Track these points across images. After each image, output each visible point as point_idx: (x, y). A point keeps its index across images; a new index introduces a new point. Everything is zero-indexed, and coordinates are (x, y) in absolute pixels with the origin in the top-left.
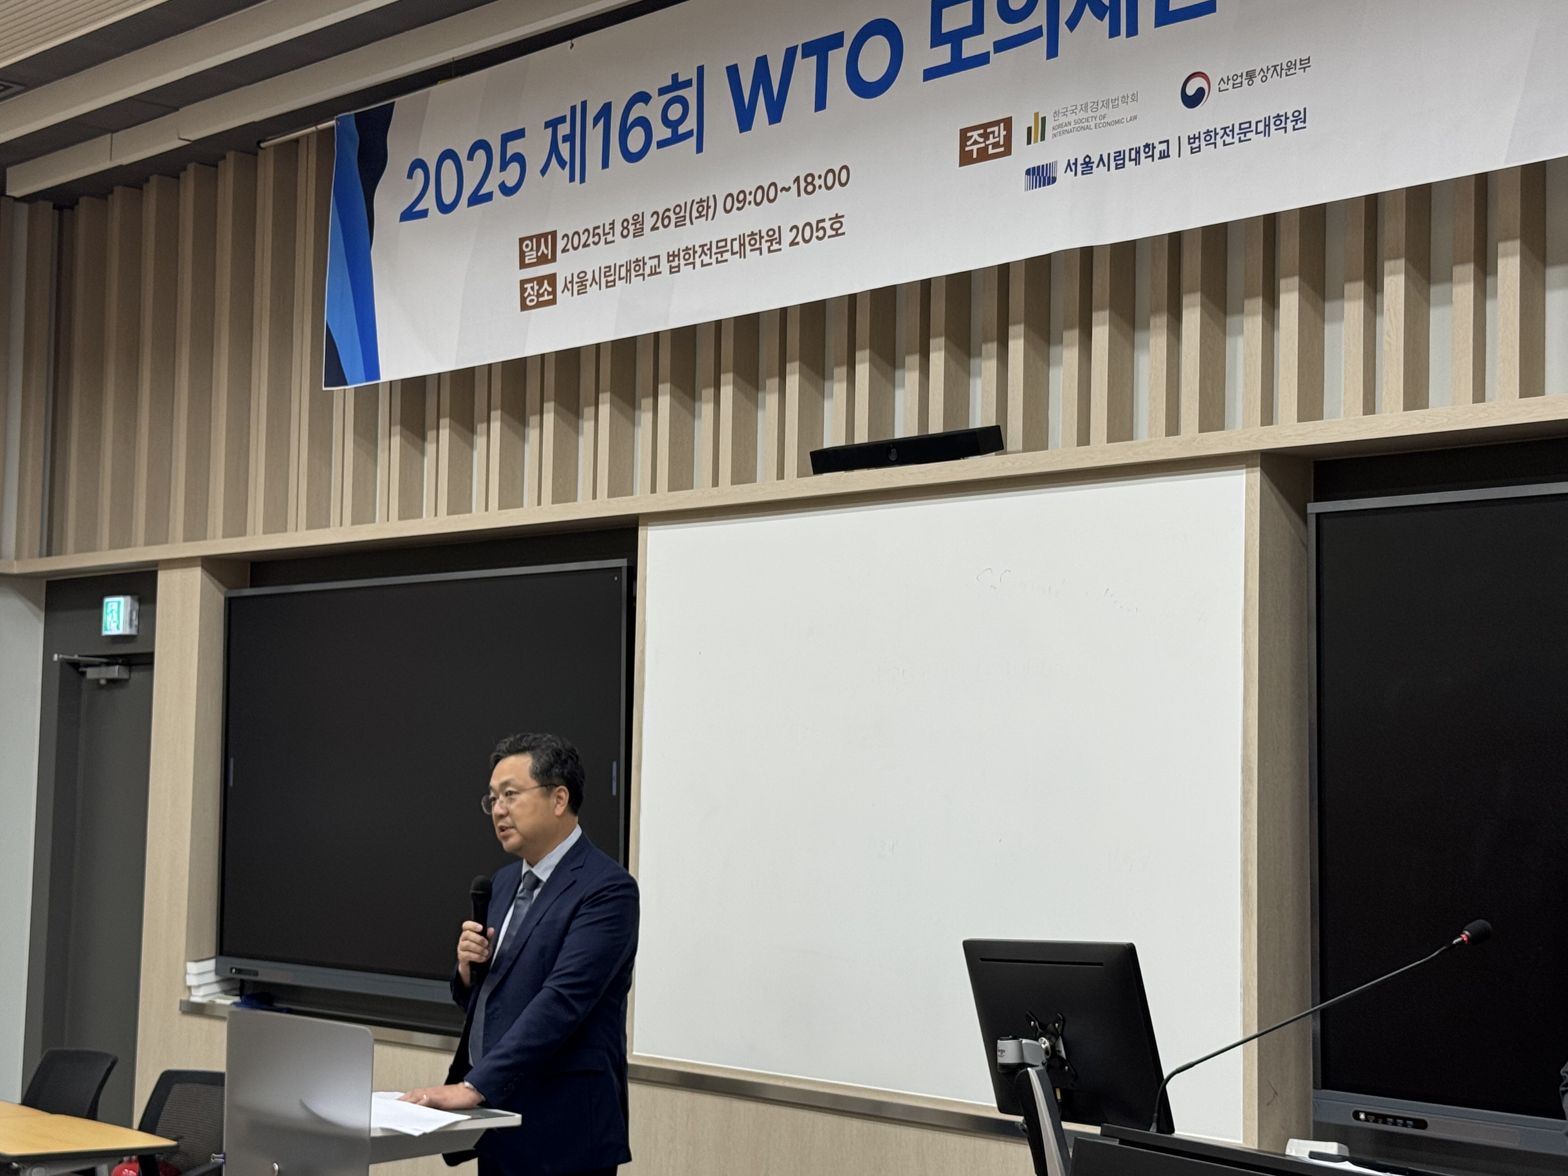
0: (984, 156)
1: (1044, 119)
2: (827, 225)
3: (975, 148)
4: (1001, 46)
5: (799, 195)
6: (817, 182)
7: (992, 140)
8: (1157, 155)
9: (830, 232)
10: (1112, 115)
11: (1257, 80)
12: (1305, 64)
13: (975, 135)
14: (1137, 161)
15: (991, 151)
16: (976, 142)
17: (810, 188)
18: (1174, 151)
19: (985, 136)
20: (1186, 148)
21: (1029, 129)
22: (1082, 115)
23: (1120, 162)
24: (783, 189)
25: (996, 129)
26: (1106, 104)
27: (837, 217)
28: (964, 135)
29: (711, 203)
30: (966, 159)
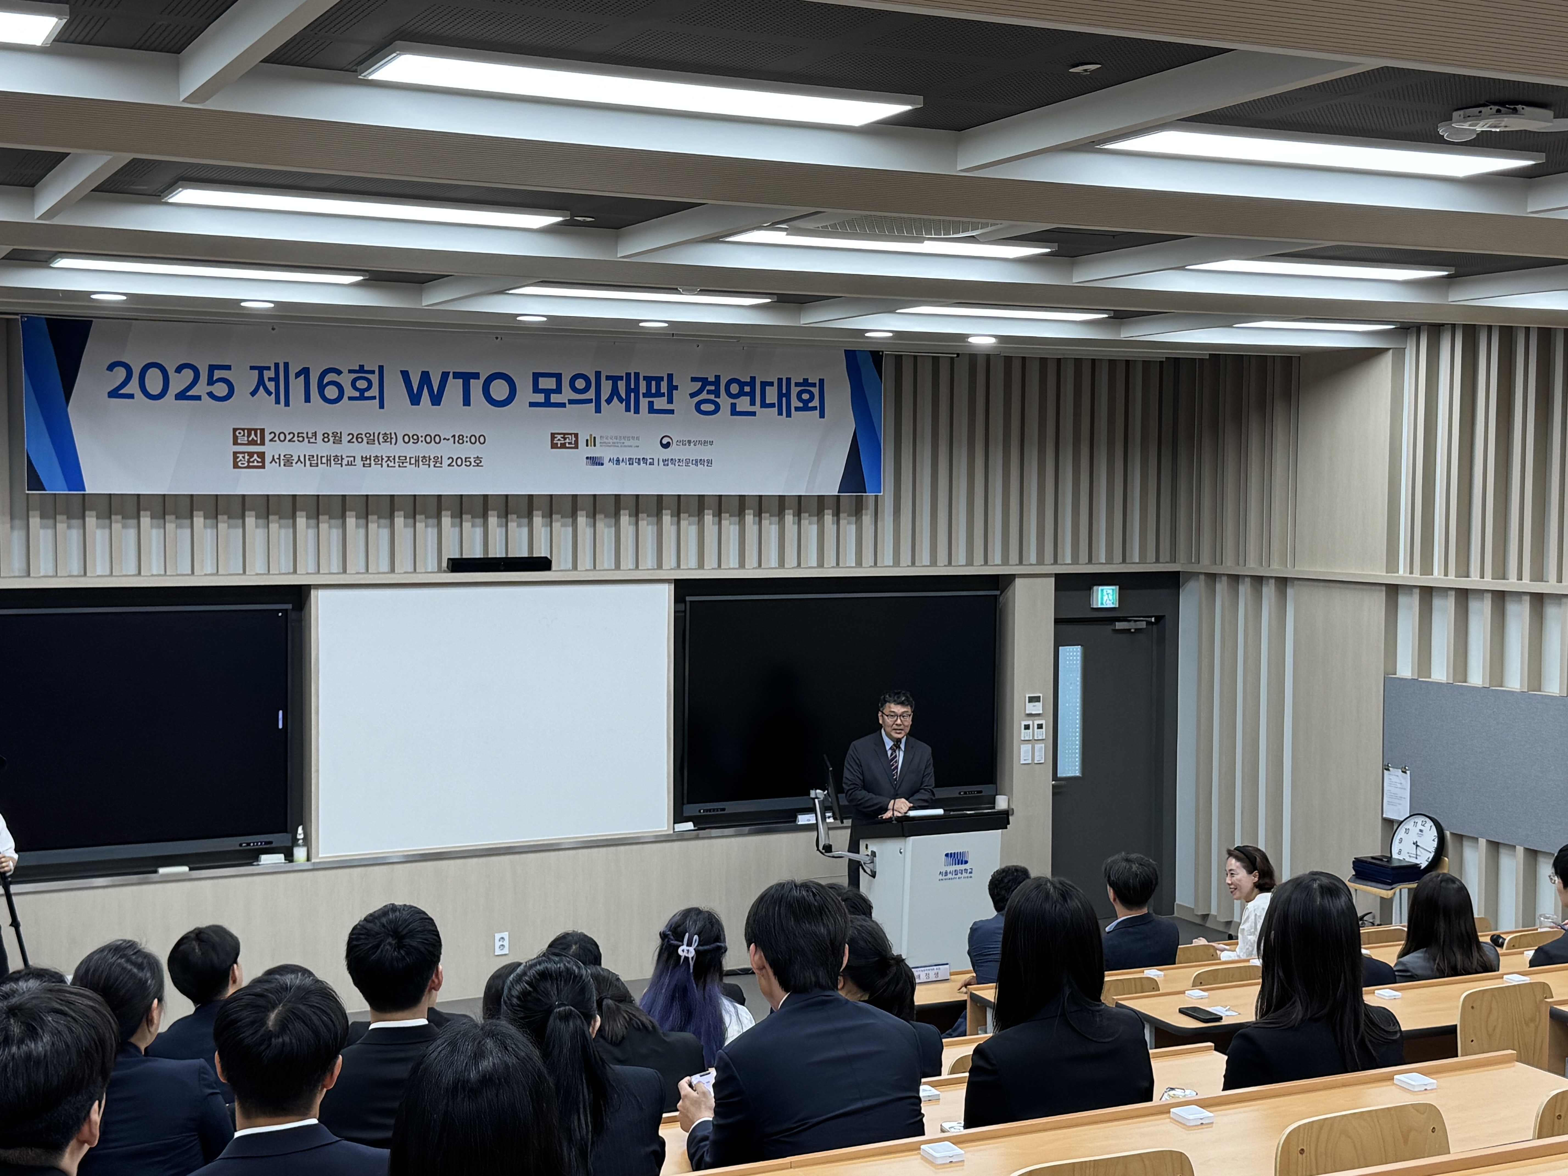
0: (563, 446)
1: (595, 438)
2: (472, 460)
3: (559, 442)
4: (571, 402)
5: (454, 443)
6: (465, 439)
7: (567, 441)
8: (648, 463)
9: (473, 464)
10: (627, 443)
11: (692, 444)
12: (711, 443)
13: (559, 437)
14: (639, 464)
15: (567, 445)
16: (559, 440)
17: (461, 441)
18: (656, 462)
19: (565, 439)
20: (661, 463)
21: (587, 440)
22: (615, 441)
23: (631, 461)
24: (444, 439)
25: (570, 436)
26: (624, 438)
27: (478, 457)
28: (553, 436)
29: (393, 436)
30: (554, 446)
